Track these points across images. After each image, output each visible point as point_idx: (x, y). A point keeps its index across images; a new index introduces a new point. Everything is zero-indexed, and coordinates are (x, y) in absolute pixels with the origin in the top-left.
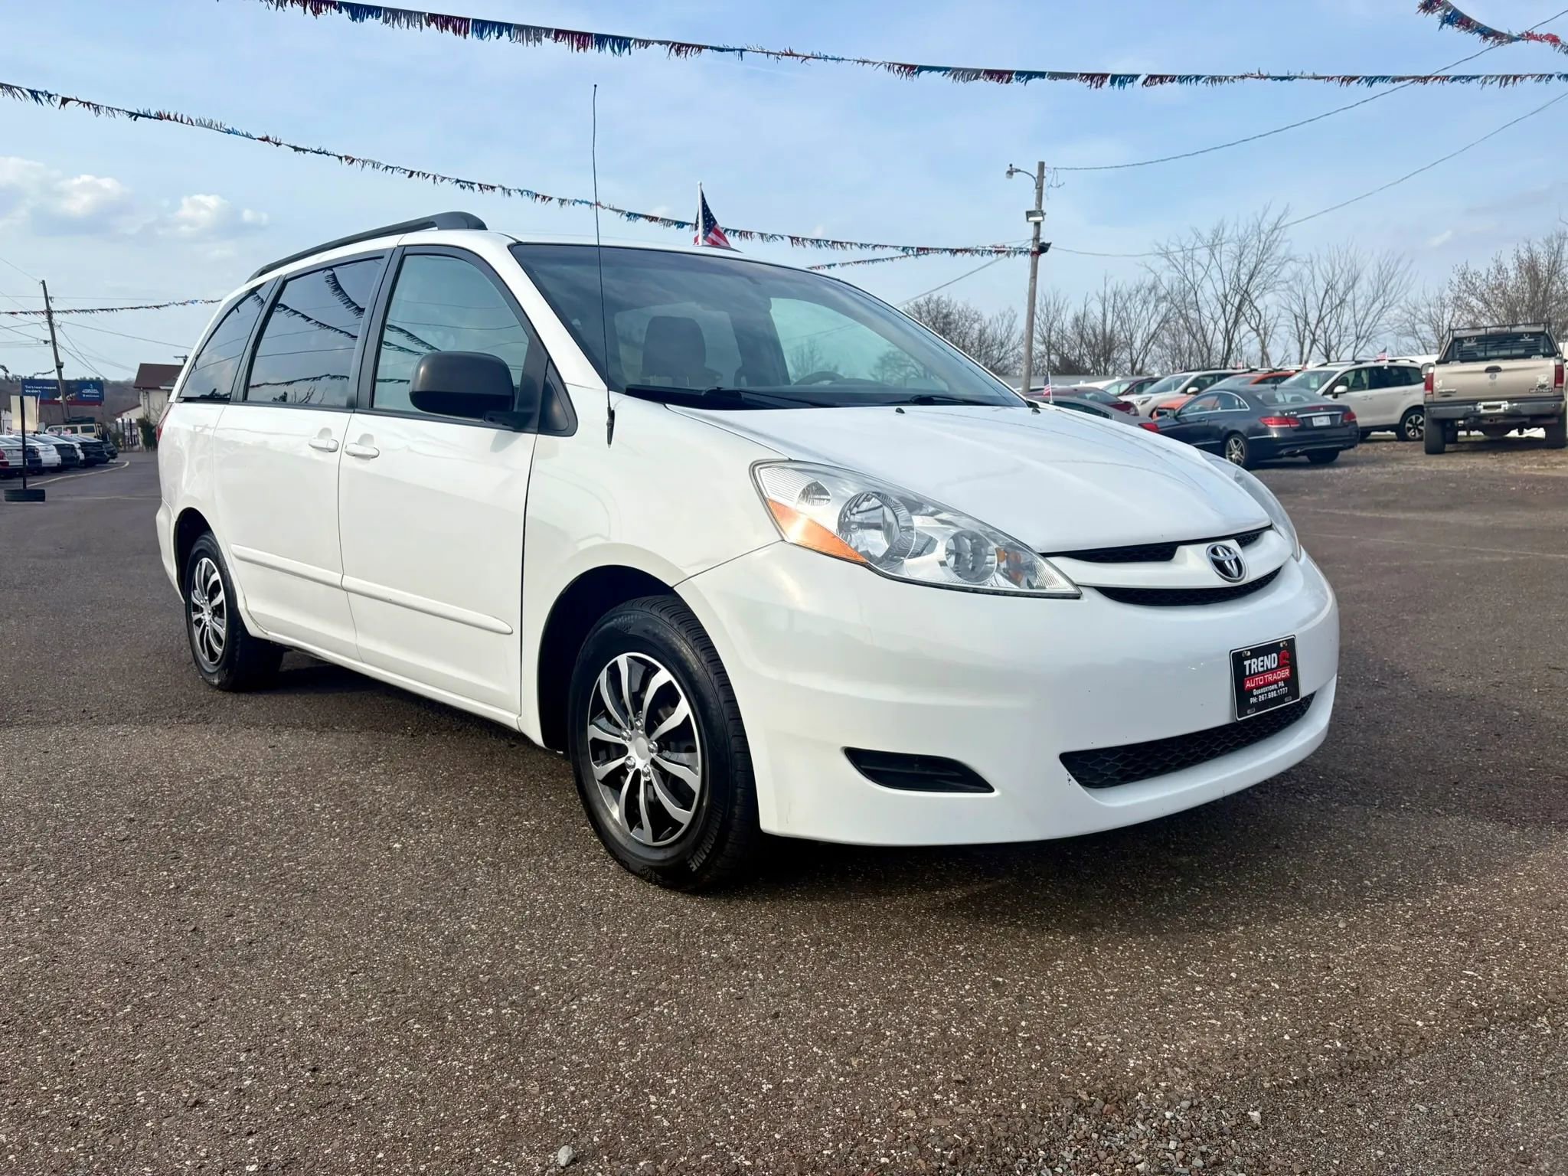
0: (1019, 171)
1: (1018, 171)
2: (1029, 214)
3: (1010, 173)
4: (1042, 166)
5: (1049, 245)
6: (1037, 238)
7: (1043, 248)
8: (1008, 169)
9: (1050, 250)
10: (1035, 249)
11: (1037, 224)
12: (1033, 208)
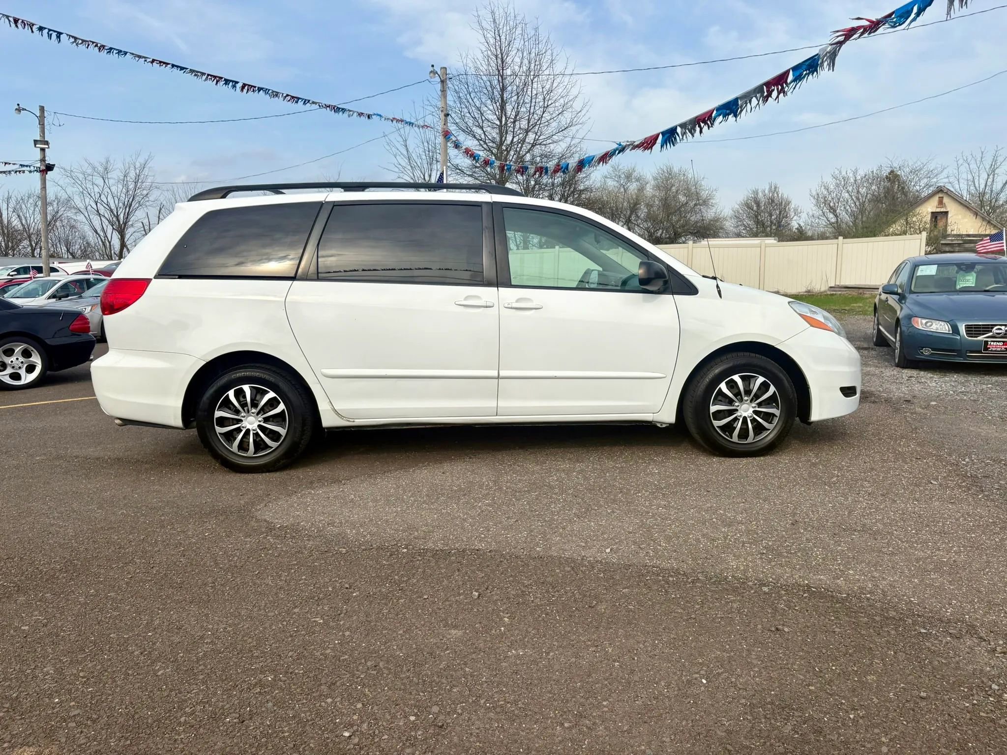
0: (26, 110)
1: (24, 109)
2: (36, 142)
3: (19, 110)
4: (42, 109)
5: (54, 165)
6: (43, 160)
7: (50, 168)
8: (17, 107)
9: (55, 168)
10: (43, 168)
11: (43, 150)
12: (38, 138)
